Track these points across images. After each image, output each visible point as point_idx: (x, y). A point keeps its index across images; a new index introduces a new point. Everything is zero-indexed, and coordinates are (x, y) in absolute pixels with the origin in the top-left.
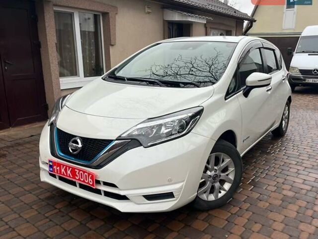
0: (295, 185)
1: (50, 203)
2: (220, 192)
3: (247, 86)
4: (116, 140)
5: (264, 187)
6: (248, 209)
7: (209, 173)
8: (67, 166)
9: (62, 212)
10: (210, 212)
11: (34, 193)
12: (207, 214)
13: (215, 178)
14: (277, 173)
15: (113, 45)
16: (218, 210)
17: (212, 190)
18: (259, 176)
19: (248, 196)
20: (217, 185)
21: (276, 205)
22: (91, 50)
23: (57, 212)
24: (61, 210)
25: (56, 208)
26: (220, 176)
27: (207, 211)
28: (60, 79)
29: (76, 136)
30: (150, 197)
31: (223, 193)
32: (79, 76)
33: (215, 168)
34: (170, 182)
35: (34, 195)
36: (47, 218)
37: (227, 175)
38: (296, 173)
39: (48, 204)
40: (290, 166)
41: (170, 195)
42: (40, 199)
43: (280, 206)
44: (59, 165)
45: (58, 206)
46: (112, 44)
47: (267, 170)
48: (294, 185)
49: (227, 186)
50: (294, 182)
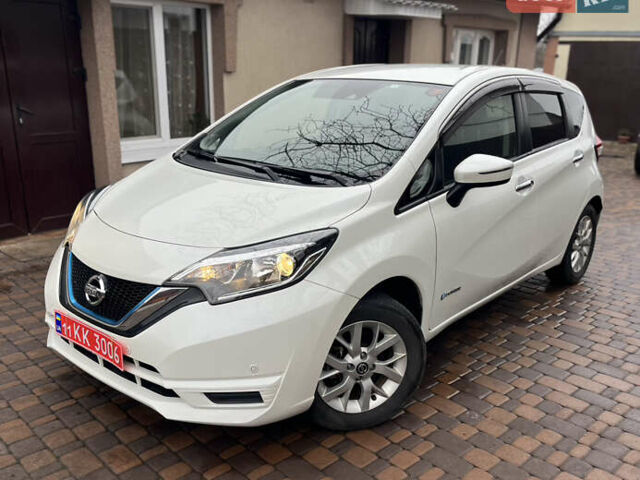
0: (551, 396)
1: (64, 387)
2: (374, 398)
3: (457, 184)
4: (163, 286)
5: (482, 394)
6: (429, 436)
7: (349, 359)
8: (82, 326)
9: (81, 405)
10: (350, 436)
11: (41, 365)
12: (342, 438)
13: (362, 369)
14: (523, 367)
15: (230, 73)
16: (368, 432)
17: (356, 393)
18: (479, 372)
19: (439, 411)
20: (367, 383)
21: (491, 436)
22: (188, 81)
23: (71, 406)
24: (80, 401)
25: (72, 398)
26: (374, 366)
27: (344, 432)
28: (122, 143)
29: (98, 273)
30: (218, 398)
31: (380, 400)
32: (160, 136)
33: (364, 349)
34: (255, 373)
35: (42, 368)
36: (53, 413)
37: (391, 365)
38: (568, 370)
39: (61, 388)
40: (561, 354)
41: (254, 397)
42: (49, 377)
43: (498, 438)
44: (71, 322)
45: (76, 394)
46: (229, 70)
47: (504, 358)
48: (549, 397)
49: (390, 388)
50: (554, 390)
